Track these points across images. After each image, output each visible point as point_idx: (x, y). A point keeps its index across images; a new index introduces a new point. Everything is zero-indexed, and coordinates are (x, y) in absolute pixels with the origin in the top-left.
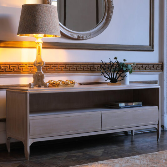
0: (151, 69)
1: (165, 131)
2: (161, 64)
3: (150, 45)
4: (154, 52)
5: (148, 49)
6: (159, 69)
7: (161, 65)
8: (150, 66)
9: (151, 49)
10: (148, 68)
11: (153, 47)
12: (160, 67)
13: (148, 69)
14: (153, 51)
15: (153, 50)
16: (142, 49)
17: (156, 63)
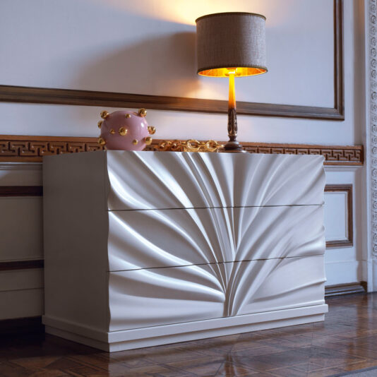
0: (338, 160)
1: (370, 293)
2: (360, 148)
3: (336, 107)
4: (344, 122)
5: (333, 116)
6: (356, 159)
7: (359, 151)
8: (336, 153)
9: (338, 116)
10: (333, 156)
11: (342, 111)
12: (358, 155)
13: (333, 158)
14: (343, 120)
15: (341, 117)
16: (318, 115)
17: (348, 146)
